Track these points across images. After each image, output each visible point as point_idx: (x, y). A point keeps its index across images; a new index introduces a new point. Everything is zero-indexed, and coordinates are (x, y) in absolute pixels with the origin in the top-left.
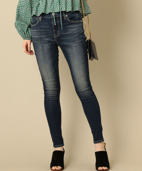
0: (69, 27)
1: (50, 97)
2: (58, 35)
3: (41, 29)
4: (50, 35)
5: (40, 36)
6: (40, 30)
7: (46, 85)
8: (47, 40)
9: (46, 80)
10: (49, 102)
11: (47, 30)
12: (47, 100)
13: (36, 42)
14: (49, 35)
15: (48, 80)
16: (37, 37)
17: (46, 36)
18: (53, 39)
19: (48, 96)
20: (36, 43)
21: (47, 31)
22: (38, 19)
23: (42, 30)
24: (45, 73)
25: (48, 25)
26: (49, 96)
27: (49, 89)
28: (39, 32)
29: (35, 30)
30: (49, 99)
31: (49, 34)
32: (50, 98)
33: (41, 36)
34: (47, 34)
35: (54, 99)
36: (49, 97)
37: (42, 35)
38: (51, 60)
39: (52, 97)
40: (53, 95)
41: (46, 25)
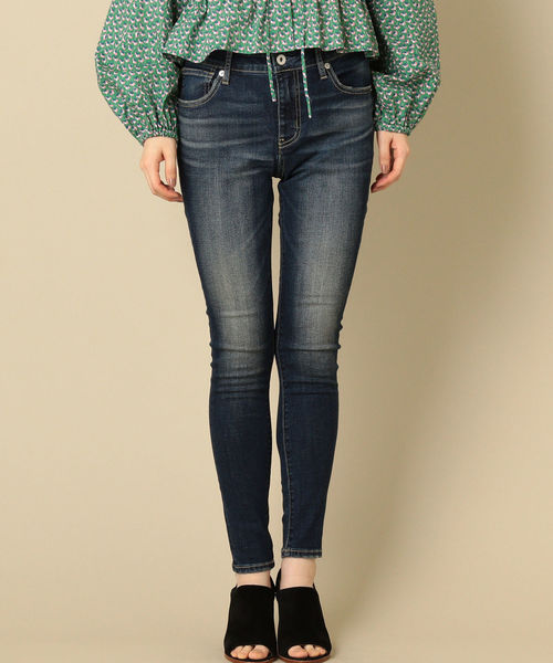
0: (334, 107)
1: (235, 378)
2: (296, 138)
3: (224, 115)
4: (265, 137)
5: (220, 141)
6: (221, 120)
7: (225, 332)
8: (249, 156)
9: (227, 313)
10: (228, 399)
11: (250, 120)
12: (220, 389)
13: (203, 165)
14: (260, 139)
15: (233, 313)
16: (207, 145)
17: (244, 141)
18: (274, 153)
19: (227, 375)
20: (202, 170)
21: (252, 125)
22: (214, 77)
23: (232, 120)
24: (226, 285)
25: (258, 102)
26: (231, 375)
27: (233, 347)
28: (220, 125)
29: (203, 118)
30: (230, 385)
31: (257, 135)
32: (236, 381)
33: (225, 144)
34: (251, 135)
35: (249, 387)
36: (229, 378)
37: (228, 139)
38: (252, 235)
39: (242, 380)
40: (245, 373)
41: (251, 101)
